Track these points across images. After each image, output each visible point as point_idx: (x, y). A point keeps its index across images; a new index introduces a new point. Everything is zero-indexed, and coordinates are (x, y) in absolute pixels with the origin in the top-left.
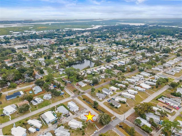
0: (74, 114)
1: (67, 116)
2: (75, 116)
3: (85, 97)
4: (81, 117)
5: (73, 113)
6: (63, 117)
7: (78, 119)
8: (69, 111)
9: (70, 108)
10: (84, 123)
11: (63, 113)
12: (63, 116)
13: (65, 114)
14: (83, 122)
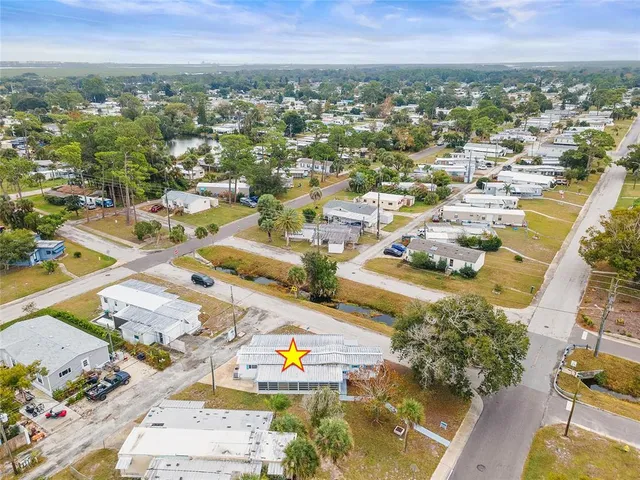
0: (168, 364)
1: (92, 388)
2: (178, 376)
3: (227, 255)
4: (243, 372)
5: (158, 357)
6: (61, 407)
7: (212, 396)
8: (117, 344)
9: (119, 322)
10: (290, 414)
11: (54, 366)
12: (58, 397)
13: (73, 378)
14: (281, 406)
